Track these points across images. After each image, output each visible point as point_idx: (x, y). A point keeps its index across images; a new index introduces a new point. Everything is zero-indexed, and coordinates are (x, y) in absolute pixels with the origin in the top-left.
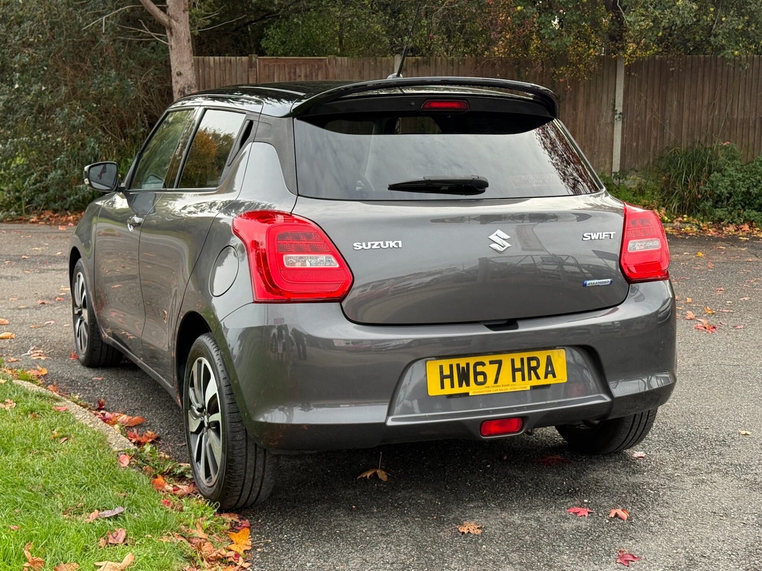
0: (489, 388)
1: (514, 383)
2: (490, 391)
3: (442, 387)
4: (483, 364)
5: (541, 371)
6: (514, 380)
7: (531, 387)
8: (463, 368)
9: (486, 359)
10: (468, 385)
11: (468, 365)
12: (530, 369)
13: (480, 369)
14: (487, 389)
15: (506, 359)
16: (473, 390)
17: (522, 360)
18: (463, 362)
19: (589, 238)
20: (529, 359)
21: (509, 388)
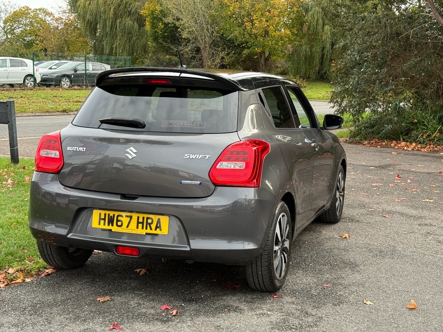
0: (123, 230)
1: (137, 229)
3: (99, 224)
4: (122, 216)
5: (153, 226)
6: (137, 228)
8: (111, 216)
9: (124, 214)
10: (112, 225)
11: (114, 215)
12: (147, 223)
13: (120, 218)
15: (135, 216)
16: (115, 229)
17: (143, 218)
18: (112, 213)
20: (148, 218)
21: (134, 231)
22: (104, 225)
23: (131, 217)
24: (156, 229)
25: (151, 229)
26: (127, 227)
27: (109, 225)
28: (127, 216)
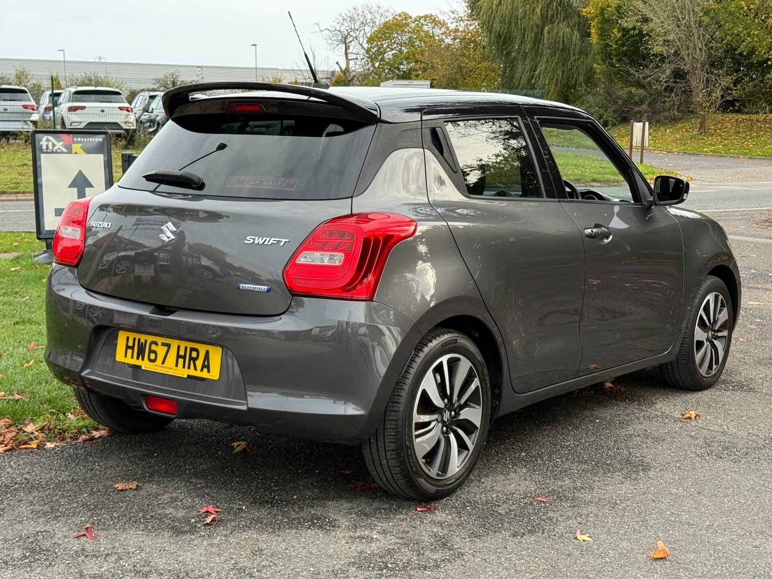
1: (176, 368)
2: (157, 369)
3: (126, 356)
4: (156, 344)
5: (199, 363)
6: (177, 365)
7: (188, 376)
8: (142, 343)
9: (160, 340)
10: (143, 359)
11: (146, 341)
12: (191, 358)
13: (154, 347)
14: (155, 367)
15: (174, 344)
16: (145, 365)
17: (186, 348)
18: (143, 338)
19: (252, 241)
20: (192, 349)
21: (171, 371)
22: (132, 357)
23: (169, 346)
24: (202, 370)
25: (195, 369)
26: (163, 363)
27: (138, 358)
28: (163, 344)
